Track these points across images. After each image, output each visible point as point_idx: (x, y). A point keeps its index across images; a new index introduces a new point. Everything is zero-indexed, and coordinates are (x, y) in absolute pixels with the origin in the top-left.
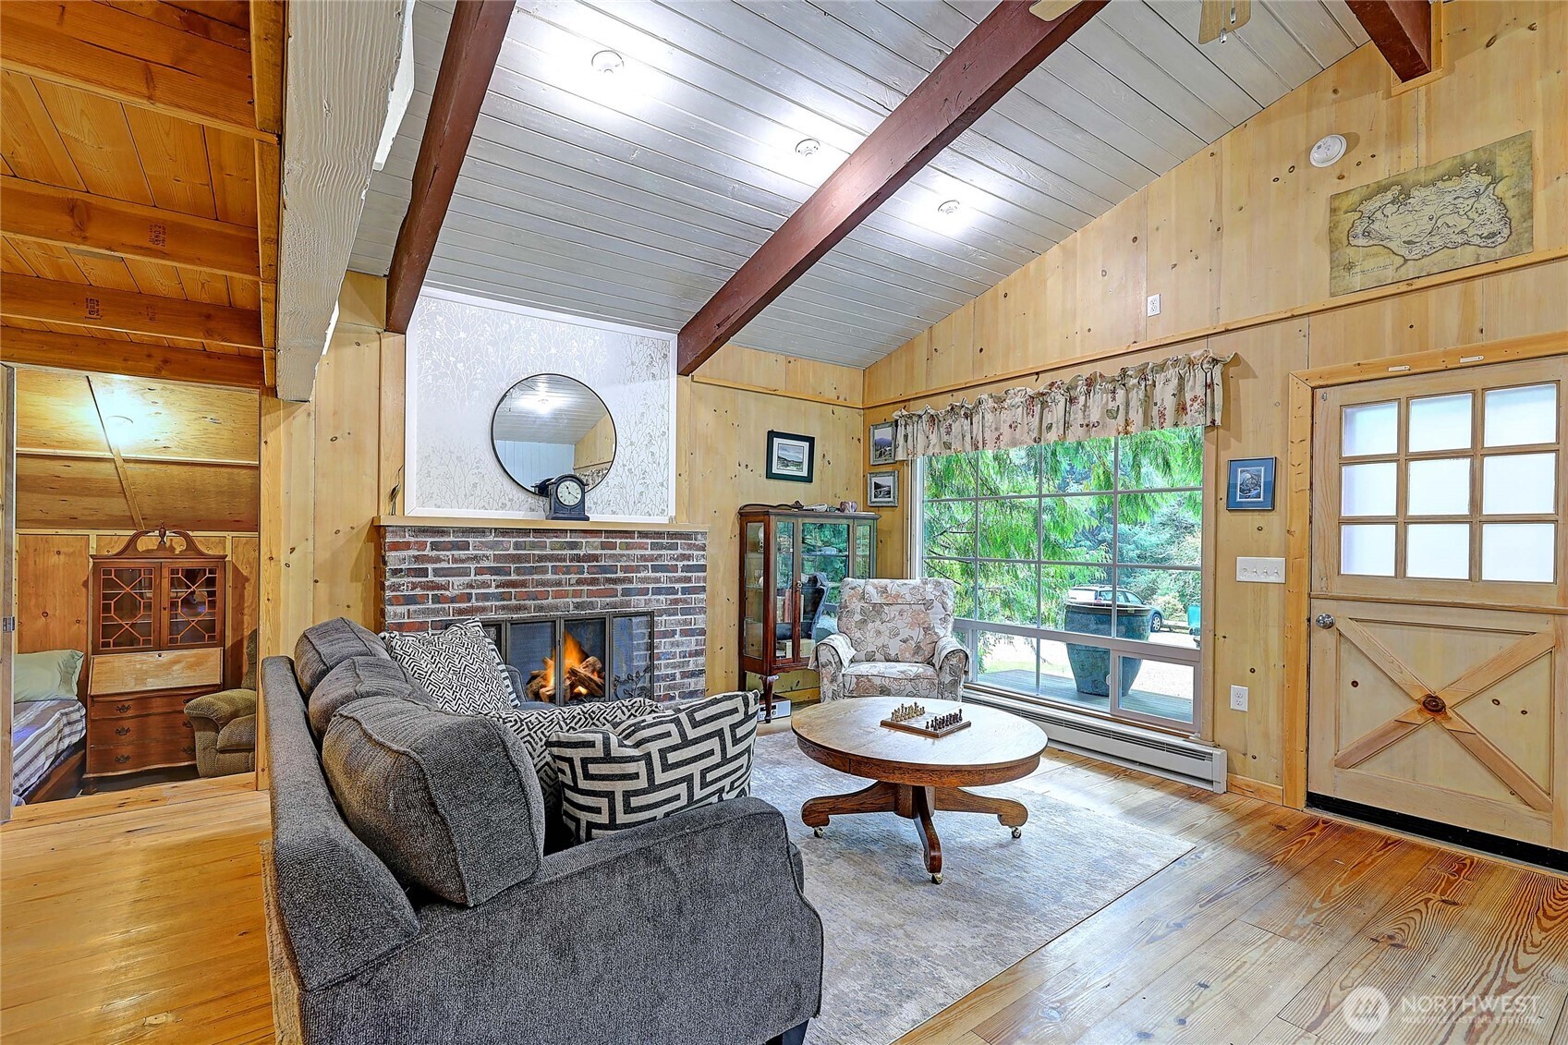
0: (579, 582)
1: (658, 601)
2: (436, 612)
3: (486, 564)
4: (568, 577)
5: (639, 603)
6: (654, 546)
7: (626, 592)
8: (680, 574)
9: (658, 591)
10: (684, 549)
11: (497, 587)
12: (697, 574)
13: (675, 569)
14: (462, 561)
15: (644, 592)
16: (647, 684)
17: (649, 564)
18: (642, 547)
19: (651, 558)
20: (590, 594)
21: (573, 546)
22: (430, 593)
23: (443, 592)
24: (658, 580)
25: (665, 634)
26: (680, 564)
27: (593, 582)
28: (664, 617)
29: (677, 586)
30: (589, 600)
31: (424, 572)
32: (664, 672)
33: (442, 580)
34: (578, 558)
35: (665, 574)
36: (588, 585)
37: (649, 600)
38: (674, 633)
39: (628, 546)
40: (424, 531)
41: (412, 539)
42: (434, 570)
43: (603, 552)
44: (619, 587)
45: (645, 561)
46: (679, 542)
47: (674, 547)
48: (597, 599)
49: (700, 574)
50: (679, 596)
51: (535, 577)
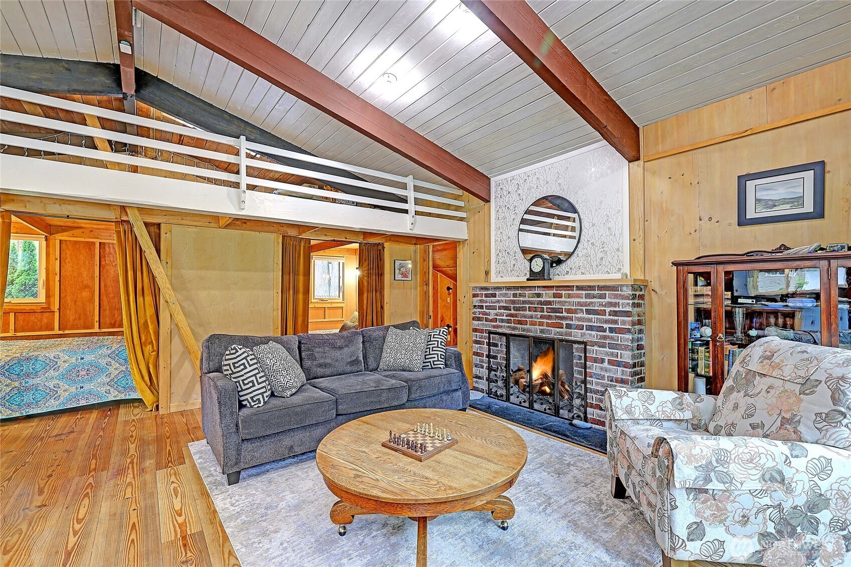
0: (542, 317)
1: (590, 335)
2: (486, 326)
3: (502, 304)
4: (536, 313)
5: (576, 335)
6: (587, 296)
7: (569, 326)
8: (607, 317)
9: (590, 328)
10: (611, 298)
11: (506, 316)
12: (622, 318)
13: (603, 313)
14: (494, 303)
15: (580, 328)
16: (583, 392)
17: (584, 308)
18: (578, 296)
19: (585, 304)
20: (548, 325)
21: (539, 295)
22: (484, 317)
23: (488, 316)
24: (590, 320)
25: (595, 360)
26: (608, 310)
27: (549, 317)
28: (596, 348)
29: (605, 326)
30: (547, 328)
31: (481, 307)
32: (594, 387)
33: (487, 311)
34: (541, 303)
35: (596, 316)
36: (546, 319)
37: (584, 333)
38: (602, 361)
39: (569, 296)
40: (483, 289)
41: (479, 293)
42: (486, 306)
43: (555, 299)
44: (564, 323)
45: (581, 306)
46: (607, 292)
47: (602, 297)
48: (552, 328)
49: (626, 319)
50: (607, 333)
51: (521, 312)
